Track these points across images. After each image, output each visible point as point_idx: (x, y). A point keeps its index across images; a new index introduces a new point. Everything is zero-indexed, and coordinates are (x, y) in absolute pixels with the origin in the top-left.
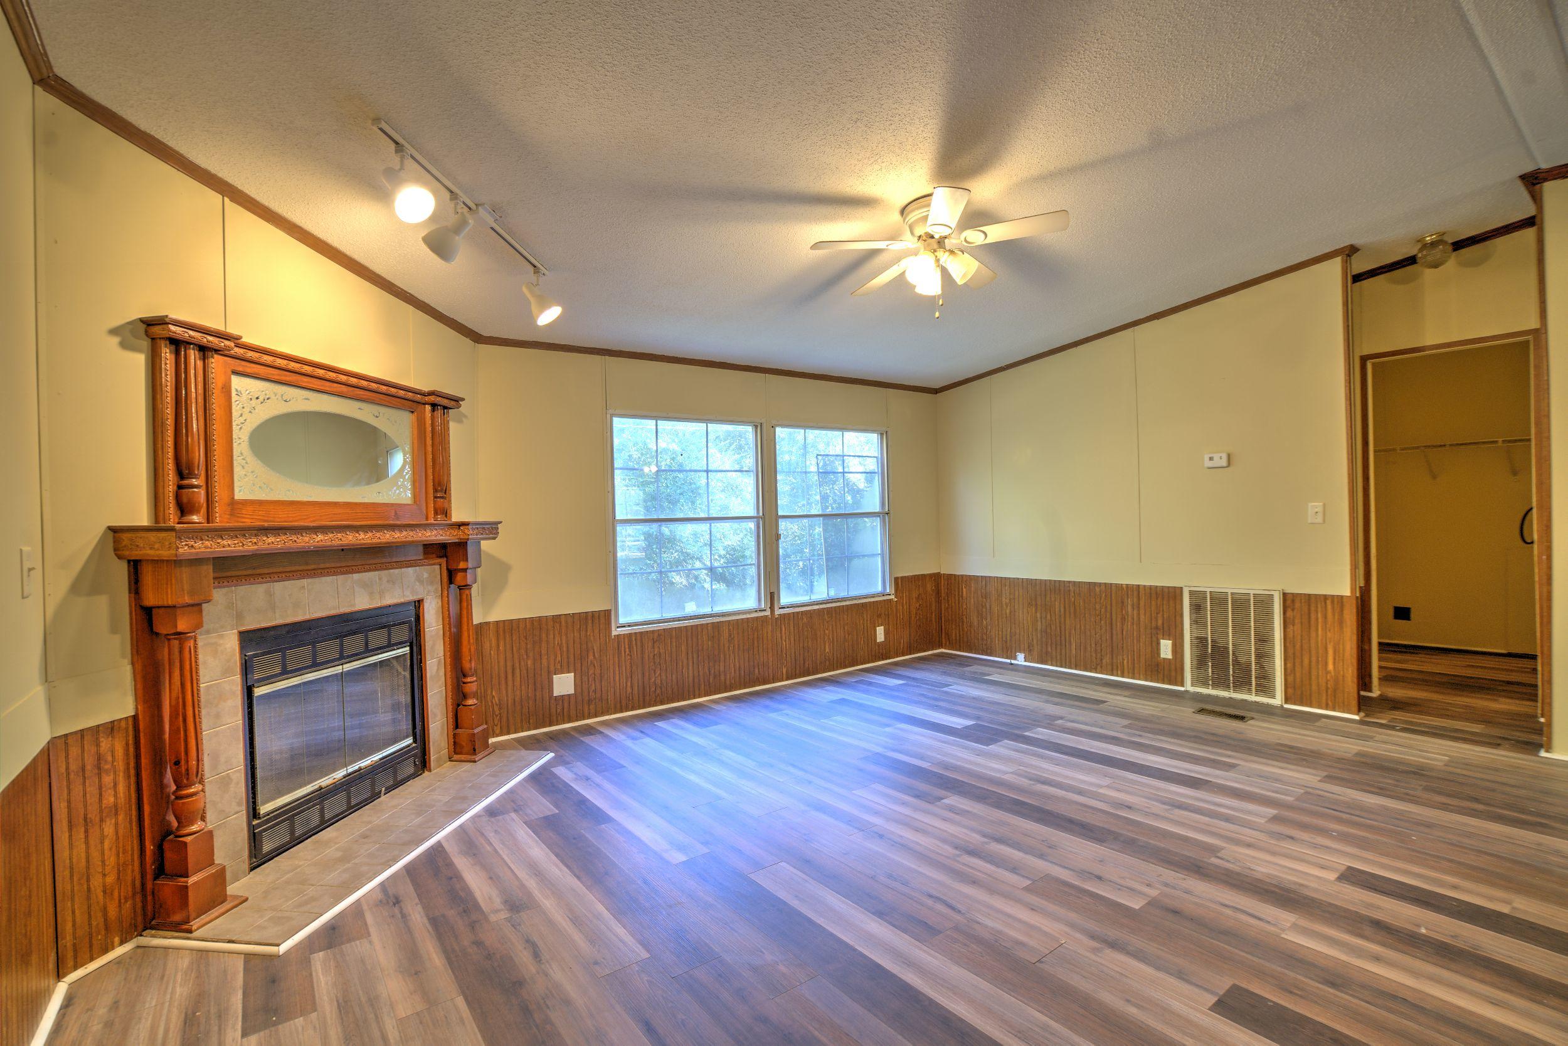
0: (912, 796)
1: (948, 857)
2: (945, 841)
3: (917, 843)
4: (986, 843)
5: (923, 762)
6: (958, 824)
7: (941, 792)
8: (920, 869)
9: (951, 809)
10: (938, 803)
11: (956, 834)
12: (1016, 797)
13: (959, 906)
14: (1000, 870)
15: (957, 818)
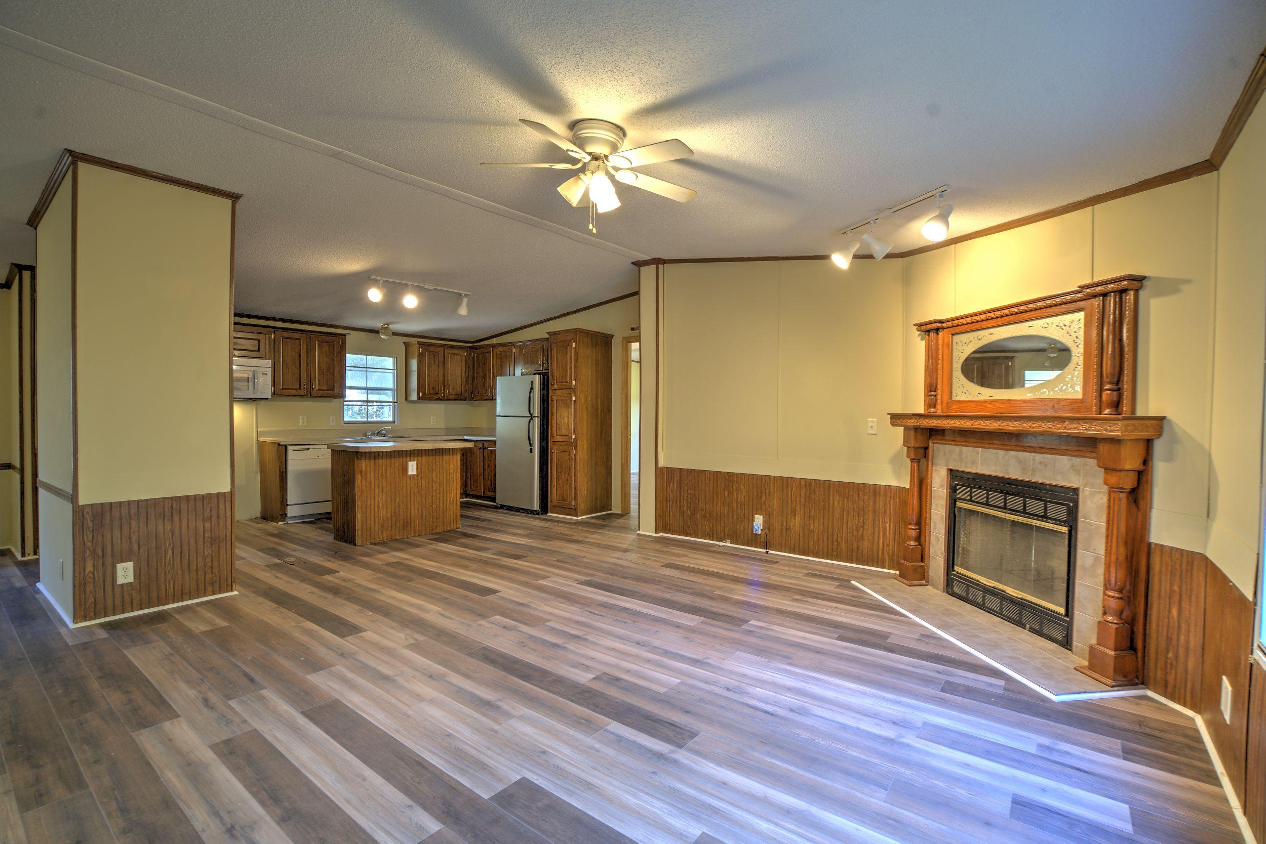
0: (622, 679)
1: (591, 633)
2: (595, 643)
3: (612, 640)
4: (565, 643)
5: (617, 732)
6: (583, 656)
7: (597, 686)
8: (609, 626)
9: (587, 668)
10: (598, 674)
11: (585, 648)
12: (526, 684)
13: (588, 613)
14: (561, 628)
15: (583, 661)
